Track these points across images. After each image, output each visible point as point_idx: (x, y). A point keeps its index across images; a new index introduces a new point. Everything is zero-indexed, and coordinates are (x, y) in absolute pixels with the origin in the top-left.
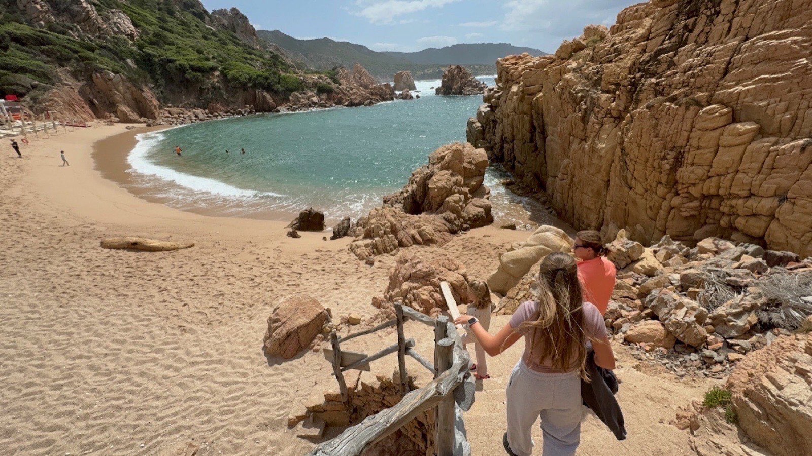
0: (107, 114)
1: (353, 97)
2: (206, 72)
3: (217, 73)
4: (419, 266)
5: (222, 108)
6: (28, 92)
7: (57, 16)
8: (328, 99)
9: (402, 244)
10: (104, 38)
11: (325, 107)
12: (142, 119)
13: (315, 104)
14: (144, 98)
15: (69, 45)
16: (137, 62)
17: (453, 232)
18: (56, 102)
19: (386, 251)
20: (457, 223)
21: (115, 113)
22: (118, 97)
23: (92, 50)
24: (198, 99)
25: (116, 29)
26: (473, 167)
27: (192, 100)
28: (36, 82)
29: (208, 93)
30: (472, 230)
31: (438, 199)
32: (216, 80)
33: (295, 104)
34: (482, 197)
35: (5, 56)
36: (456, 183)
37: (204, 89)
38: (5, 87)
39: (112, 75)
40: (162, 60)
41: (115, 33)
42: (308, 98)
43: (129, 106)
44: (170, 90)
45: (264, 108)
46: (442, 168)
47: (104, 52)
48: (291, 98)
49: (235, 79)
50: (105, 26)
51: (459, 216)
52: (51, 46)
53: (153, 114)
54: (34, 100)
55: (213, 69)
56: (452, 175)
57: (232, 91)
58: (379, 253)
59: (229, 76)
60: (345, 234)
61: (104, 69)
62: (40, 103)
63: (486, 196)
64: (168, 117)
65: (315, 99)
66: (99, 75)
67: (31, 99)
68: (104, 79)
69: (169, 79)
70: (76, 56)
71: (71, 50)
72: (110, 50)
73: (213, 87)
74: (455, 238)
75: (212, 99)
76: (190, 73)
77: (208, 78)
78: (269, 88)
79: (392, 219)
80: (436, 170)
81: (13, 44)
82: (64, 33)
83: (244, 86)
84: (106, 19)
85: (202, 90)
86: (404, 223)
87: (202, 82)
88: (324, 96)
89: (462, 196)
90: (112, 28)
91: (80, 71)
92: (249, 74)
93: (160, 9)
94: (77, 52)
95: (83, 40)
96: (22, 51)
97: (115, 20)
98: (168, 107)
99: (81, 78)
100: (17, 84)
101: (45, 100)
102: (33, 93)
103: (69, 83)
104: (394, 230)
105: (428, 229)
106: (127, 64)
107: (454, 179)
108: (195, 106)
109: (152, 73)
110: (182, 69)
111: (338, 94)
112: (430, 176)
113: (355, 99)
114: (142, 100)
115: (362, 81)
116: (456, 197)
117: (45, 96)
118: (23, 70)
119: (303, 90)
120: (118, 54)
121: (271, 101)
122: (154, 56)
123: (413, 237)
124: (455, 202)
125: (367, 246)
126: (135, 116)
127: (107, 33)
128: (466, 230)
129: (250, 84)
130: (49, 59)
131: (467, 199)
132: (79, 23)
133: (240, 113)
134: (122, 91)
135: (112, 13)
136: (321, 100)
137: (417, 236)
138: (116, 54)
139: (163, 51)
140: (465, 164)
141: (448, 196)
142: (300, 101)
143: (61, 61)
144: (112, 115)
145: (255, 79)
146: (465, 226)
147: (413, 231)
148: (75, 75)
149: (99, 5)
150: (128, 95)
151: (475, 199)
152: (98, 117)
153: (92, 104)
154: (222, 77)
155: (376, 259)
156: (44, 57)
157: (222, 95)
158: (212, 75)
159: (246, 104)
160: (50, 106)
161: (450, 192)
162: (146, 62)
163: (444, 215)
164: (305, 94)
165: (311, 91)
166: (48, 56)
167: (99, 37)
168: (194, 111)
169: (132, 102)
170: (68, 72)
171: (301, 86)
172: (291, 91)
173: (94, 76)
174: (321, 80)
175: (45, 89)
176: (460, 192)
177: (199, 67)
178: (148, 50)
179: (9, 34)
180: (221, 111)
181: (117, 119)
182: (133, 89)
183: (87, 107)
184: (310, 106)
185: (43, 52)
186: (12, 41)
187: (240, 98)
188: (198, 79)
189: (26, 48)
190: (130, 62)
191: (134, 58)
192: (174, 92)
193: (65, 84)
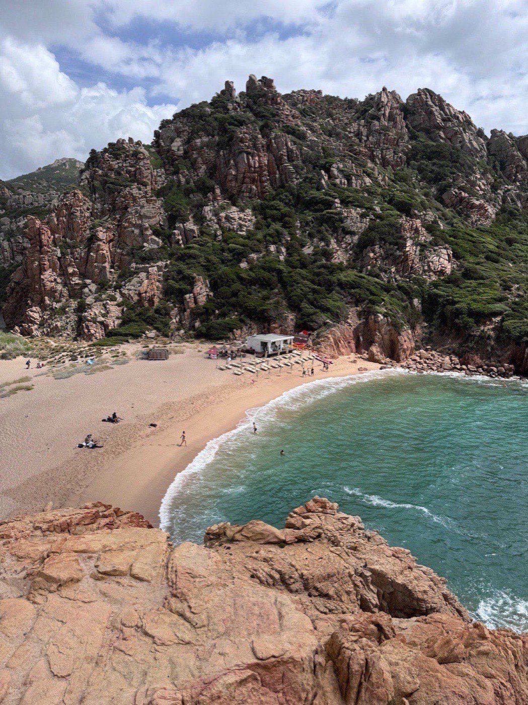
0: (363, 350)
2: (487, 317)
3: (499, 319)
5: (478, 361)
6: (319, 328)
7: (385, 259)
10: (409, 278)
12: (386, 360)
14: (398, 341)
15: (372, 287)
16: (423, 303)
18: (329, 338)
21: (368, 351)
22: (377, 338)
23: (389, 291)
24: (461, 345)
25: (426, 268)
27: (455, 344)
28: (328, 321)
29: (471, 342)
32: (491, 327)
35: (326, 298)
37: (469, 336)
38: (309, 323)
39: (381, 317)
43: (381, 346)
47: (398, 293)
50: (417, 265)
52: (357, 290)
53: (399, 356)
54: (319, 334)
55: (495, 315)
61: (378, 313)
64: (415, 360)
66: (373, 317)
67: (317, 334)
68: (375, 322)
69: (443, 321)
71: (371, 292)
72: (404, 290)
73: (483, 336)
75: (474, 348)
76: (463, 318)
77: (485, 323)
81: (337, 288)
82: (377, 276)
84: (423, 258)
87: (472, 329)
90: (423, 267)
91: (365, 311)
95: (389, 281)
96: (338, 293)
97: (432, 259)
98: (425, 349)
99: (362, 317)
101: (323, 336)
102: (322, 329)
103: (351, 322)
106: (412, 303)
108: (453, 352)
114: (396, 343)
117: (326, 333)
118: (327, 310)
122: (442, 296)
126: (380, 357)
127: (415, 272)
130: (351, 300)
132: (397, 264)
135: (434, 251)
138: (408, 294)
139: (454, 291)
143: (358, 302)
144: (365, 352)
148: (360, 314)
149: (424, 246)
150: (386, 337)
152: (354, 352)
154: (499, 324)
156: (349, 298)
157: (486, 345)
158: (491, 320)
160: (323, 341)
162: (431, 302)
166: (352, 298)
167: (405, 277)
169: (387, 344)
170: (357, 311)
173: (370, 317)
175: (329, 327)
177: (479, 312)
180: (473, 364)
181: (364, 356)
182: (393, 332)
183: (352, 342)
185: (350, 294)
186: (338, 285)
187: (509, 353)
188: (466, 325)
189: (342, 291)
190: (416, 302)
191: (423, 297)
192: (442, 333)
193: (347, 322)
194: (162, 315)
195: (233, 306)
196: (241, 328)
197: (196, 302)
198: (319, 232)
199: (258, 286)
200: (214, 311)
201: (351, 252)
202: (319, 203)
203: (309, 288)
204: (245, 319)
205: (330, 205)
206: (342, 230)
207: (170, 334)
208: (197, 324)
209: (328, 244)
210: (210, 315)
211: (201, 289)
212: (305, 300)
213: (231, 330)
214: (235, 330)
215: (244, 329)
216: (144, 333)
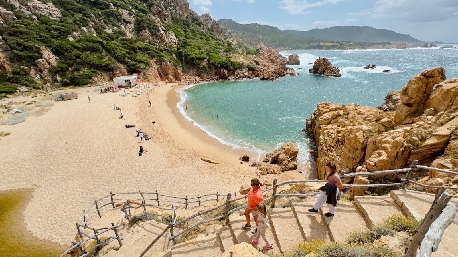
0: (165, 79)
1: (264, 75)
2: (202, 59)
3: (206, 60)
4: (269, 183)
5: (206, 76)
6: (142, 71)
7: (152, 37)
8: (253, 73)
9: (268, 173)
10: (166, 45)
11: (250, 78)
12: (177, 81)
13: (246, 76)
14: (178, 72)
15: (155, 50)
16: (177, 56)
17: (283, 171)
18: (151, 75)
19: (264, 174)
20: (284, 169)
21: (168, 78)
22: (170, 72)
23: (162, 51)
24: (197, 72)
25: (170, 41)
26: (293, 153)
27: (195, 72)
28: (145, 67)
29: (201, 69)
30: (289, 171)
31: (281, 161)
32: (205, 63)
33: (237, 76)
34: (294, 161)
35: (136, 56)
36: (286, 158)
37: (200, 67)
38: (136, 69)
39: (169, 63)
40: (185, 54)
41: (170, 42)
42: (243, 73)
43: (173, 76)
44: (187, 67)
45: (224, 77)
46: (284, 153)
47: (166, 52)
48: (235, 72)
49: (213, 64)
50: (167, 40)
51: (285, 167)
52: (150, 51)
53: (180, 79)
54: (144, 74)
55: (204, 58)
56: (286, 155)
57: (211, 68)
58: (262, 175)
59: (211, 62)
60: (255, 166)
61: (166, 61)
62: (146, 75)
63: (296, 161)
64: (185, 80)
65: (246, 74)
66: (164, 63)
67: (143, 74)
68: (166, 65)
69: (187, 63)
70: (157, 55)
71: (156, 52)
72: (168, 51)
73: (204, 67)
74: (283, 173)
75: (202, 72)
76: (196, 61)
77: (202, 62)
78: (227, 68)
79: (267, 167)
80: (282, 153)
81: (139, 51)
82: (153, 44)
83: (216, 67)
84: (168, 37)
85: (199, 68)
86: (270, 167)
87: (199, 64)
88: (251, 72)
89: (288, 162)
90: (169, 40)
91: (158, 61)
92: (218, 61)
93: (184, 24)
94: (158, 53)
95: (159, 47)
96: (141, 53)
97: (170, 37)
98: (186, 75)
99: (158, 64)
100: (140, 68)
101: (147, 74)
102: (144, 71)
103: (154, 66)
104: (267, 170)
105: (276, 170)
106: (173, 56)
107: (286, 156)
108: (195, 75)
109: (181, 60)
110: (193, 59)
111: (258, 71)
112: (280, 154)
113: (266, 76)
114: (177, 73)
115: (271, 58)
116: (285, 162)
117: (147, 73)
118: (141, 62)
119: (241, 69)
120: (170, 53)
121: (227, 74)
122: (183, 53)
123: (271, 172)
124: (285, 163)
125: (260, 173)
126: (174, 80)
127: (167, 43)
128: (287, 171)
129: (219, 66)
130: (149, 56)
131: (289, 161)
132: (158, 39)
133: (213, 79)
134: (171, 70)
135: (170, 33)
136: (249, 74)
137: (272, 172)
138: (169, 52)
139: (186, 50)
140: (291, 152)
141: (283, 161)
142: (239, 75)
143: (152, 57)
144: (167, 79)
145: (221, 64)
146: (287, 170)
147: (272, 170)
148: (156, 62)
149: (166, 31)
150: (173, 71)
151: (292, 162)
152: (162, 80)
153: (160, 74)
154: (207, 62)
155: (261, 176)
156: (147, 55)
157: (206, 70)
158: (204, 61)
159: (216, 75)
160: (149, 77)
161: (284, 160)
162: (180, 55)
163: (281, 166)
164: (242, 71)
165: (246, 69)
166: (149, 55)
167: (164, 45)
168: (195, 77)
169: (174, 74)
170: (154, 61)
171: (240, 67)
172: (236, 69)
173: (163, 63)
174: (250, 64)
175: (148, 70)
176: (287, 160)
177: (199, 58)
178: (181, 50)
179: (138, 47)
180: (205, 78)
181: (168, 81)
182: (175, 69)
183: (159, 76)
184: (244, 77)
185: (147, 54)
186: (139, 49)
187: (214, 72)
188: (198, 63)
189: (142, 52)
190: (174, 55)
191: (176, 54)
192: (188, 68)
193: (153, 67)
194: (22, 75)
195: (82, 64)
196: (97, 76)
197: (49, 63)
198: (110, 21)
199: (90, 52)
200: (68, 69)
201: (133, 33)
202: (102, 4)
203: (125, 51)
204: (96, 70)
205: (108, 6)
206: (123, 21)
207: (40, 87)
208: (58, 78)
209: (119, 27)
210: (66, 71)
211: (49, 55)
212: (126, 58)
213: (91, 78)
214: (93, 78)
215: (99, 76)
216: (17, 89)
